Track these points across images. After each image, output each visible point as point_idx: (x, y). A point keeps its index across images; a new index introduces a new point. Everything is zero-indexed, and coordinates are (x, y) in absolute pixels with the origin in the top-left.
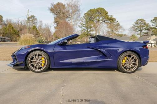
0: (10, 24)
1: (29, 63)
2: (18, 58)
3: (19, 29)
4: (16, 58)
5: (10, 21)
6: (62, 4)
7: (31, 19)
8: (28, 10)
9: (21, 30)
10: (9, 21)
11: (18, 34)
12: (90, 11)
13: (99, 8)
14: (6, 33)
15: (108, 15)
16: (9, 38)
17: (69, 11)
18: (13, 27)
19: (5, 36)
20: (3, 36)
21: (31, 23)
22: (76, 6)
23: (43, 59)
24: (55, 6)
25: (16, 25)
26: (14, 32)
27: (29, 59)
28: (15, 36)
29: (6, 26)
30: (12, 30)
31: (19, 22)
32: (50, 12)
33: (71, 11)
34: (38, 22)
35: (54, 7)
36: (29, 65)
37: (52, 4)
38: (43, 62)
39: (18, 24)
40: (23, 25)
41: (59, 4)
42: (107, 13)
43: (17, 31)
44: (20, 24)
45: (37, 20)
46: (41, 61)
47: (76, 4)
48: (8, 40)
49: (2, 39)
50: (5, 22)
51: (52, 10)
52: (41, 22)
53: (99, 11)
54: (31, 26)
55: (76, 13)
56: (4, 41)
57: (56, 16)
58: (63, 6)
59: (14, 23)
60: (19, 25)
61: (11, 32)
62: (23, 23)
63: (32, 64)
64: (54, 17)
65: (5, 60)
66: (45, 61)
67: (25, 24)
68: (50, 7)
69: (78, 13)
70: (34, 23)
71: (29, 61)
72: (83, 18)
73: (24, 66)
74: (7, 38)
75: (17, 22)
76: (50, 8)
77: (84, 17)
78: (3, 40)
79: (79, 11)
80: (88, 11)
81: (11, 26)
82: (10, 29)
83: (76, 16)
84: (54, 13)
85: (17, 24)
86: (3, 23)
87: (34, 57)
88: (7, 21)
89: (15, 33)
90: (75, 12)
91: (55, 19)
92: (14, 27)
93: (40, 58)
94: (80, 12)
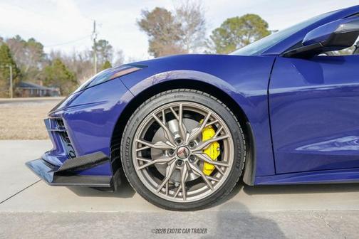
0: (58, 60)
1: (135, 159)
2: (74, 129)
3: (75, 70)
4: (64, 134)
5: (59, 53)
6: (166, 11)
7: (99, 48)
8: (95, 24)
9: (80, 71)
10: (55, 55)
11: (74, 79)
12: (229, 22)
13: (248, 15)
14: (51, 79)
15: (268, 29)
16: (57, 90)
17: (180, 25)
18: (64, 66)
19: (50, 85)
20: (45, 85)
21: (100, 56)
22: (195, 12)
23: (209, 134)
24: (151, 16)
25: (71, 60)
26: (67, 76)
27: (137, 140)
28: (70, 84)
29: (51, 64)
30: (61, 72)
31: (77, 54)
32: (140, 30)
33: (185, 24)
34: (114, 54)
35: (148, 18)
36: (138, 168)
37: (144, 12)
38: (213, 152)
39: (74, 58)
40: (85, 60)
41: (158, 10)
42: (266, 26)
43: (73, 74)
44: (78, 58)
45: (112, 49)
46: (199, 146)
47: (196, 9)
48: (55, 93)
49: (43, 91)
50: (49, 57)
51: (144, 25)
52: (120, 53)
53: (248, 22)
54: (100, 63)
55: (196, 28)
56: (48, 95)
57: (152, 37)
58: (167, 14)
59: (65, 57)
60: (75, 61)
61: (61, 76)
62: (83, 56)
63: (150, 162)
64: (150, 41)
65: (37, 138)
66: (222, 149)
67: (88, 59)
68: (141, 17)
69: (200, 29)
70: (106, 56)
71: (135, 150)
72: (210, 39)
73: (108, 178)
74: (52, 89)
75: (71, 55)
76: (140, 21)
77: (213, 39)
78: (45, 92)
79: (203, 23)
80: (222, 23)
81: (61, 63)
82: (58, 70)
83: (195, 35)
84: (149, 32)
85: (73, 60)
86: (45, 58)
87: (163, 123)
88: (52, 54)
89: (68, 78)
90: (195, 26)
91: (151, 43)
92: (66, 66)
93: (196, 131)
94: (206, 26)
